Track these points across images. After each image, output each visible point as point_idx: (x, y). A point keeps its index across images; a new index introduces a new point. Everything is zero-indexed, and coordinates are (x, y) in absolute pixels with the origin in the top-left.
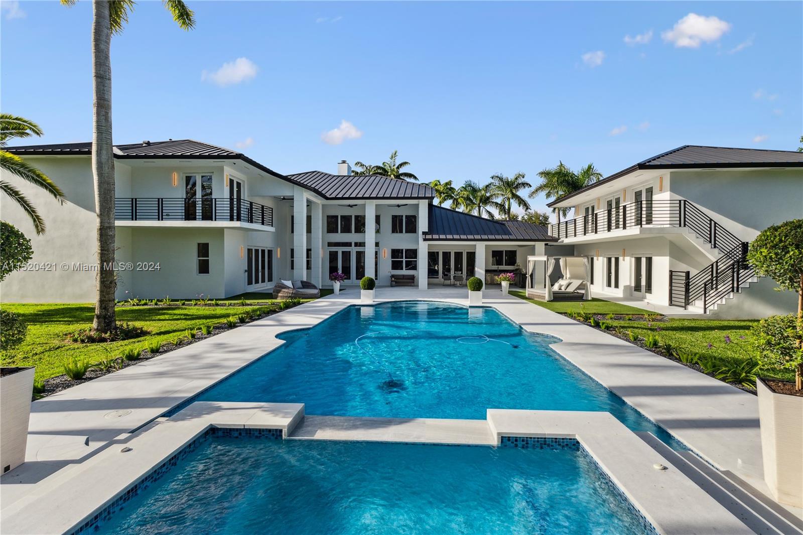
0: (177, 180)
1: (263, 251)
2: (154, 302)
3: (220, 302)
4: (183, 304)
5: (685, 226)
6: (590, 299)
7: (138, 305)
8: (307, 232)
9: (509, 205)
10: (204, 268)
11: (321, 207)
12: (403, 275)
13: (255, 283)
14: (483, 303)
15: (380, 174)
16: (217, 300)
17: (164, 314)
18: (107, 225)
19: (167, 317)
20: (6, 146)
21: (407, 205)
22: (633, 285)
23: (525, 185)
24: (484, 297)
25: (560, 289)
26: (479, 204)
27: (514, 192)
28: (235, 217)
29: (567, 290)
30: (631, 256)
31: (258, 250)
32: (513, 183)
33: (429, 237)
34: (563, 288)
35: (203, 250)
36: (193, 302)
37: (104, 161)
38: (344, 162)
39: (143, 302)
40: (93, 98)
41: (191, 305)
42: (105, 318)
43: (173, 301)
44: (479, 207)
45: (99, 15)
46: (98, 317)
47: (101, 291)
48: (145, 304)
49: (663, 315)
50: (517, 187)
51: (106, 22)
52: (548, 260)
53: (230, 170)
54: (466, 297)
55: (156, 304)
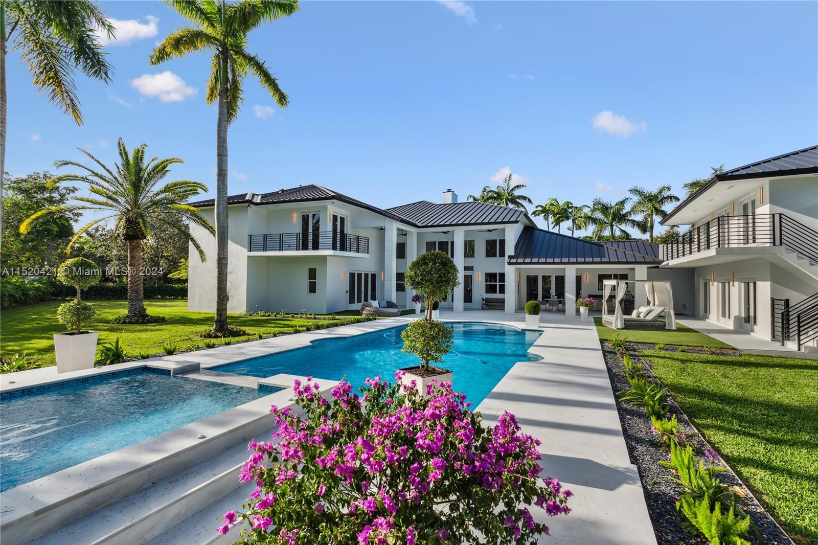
0: (296, 219)
1: (366, 275)
2: (274, 314)
3: (317, 317)
4: (293, 317)
5: (781, 245)
6: (674, 329)
7: (264, 316)
8: (398, 257)
9: (651, 222)
10: (313, 289)
11: (415, 235)
12: (496, 299)
13: (358, 302)
14: (539, 327)
15: (495, 198)
16: (315, 315)
17: (272, 323)
18: (221, 256)
19: (272, 325)
20: (189, 203)
21: (496, 229)
22: (743, 315)
23: (671, 198)
24: (542, 321)
25: (639, 316)
26: (612, 223)
27: (658, 207)
28: (338, 248)
29: (647, 318)
30: (740, 281)
31: (361, 274)
32: (656, 197)
33: (513, 260)
34: (642, 316)
35: (312, 274)
36: (299, 316)
37: (220, 212)
38: (449, 191)
39: (267, 314)
40: (216, 171)
41: (297, 318)
42: (220, 322)
43: (287, 314)
44: (612, 226)
45: (221, 113)
46: (216, 322)
47: (218, 303)
48: (269, 316)
49: (737, 349)
50: (662, 202)
51: (225, 118)
52: (618, 284)
53: (333, 209)
54: (524, 320)
55: (275, 316)
